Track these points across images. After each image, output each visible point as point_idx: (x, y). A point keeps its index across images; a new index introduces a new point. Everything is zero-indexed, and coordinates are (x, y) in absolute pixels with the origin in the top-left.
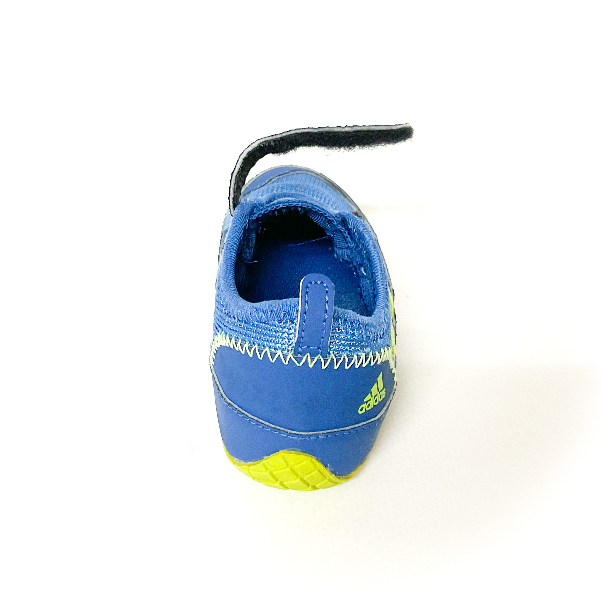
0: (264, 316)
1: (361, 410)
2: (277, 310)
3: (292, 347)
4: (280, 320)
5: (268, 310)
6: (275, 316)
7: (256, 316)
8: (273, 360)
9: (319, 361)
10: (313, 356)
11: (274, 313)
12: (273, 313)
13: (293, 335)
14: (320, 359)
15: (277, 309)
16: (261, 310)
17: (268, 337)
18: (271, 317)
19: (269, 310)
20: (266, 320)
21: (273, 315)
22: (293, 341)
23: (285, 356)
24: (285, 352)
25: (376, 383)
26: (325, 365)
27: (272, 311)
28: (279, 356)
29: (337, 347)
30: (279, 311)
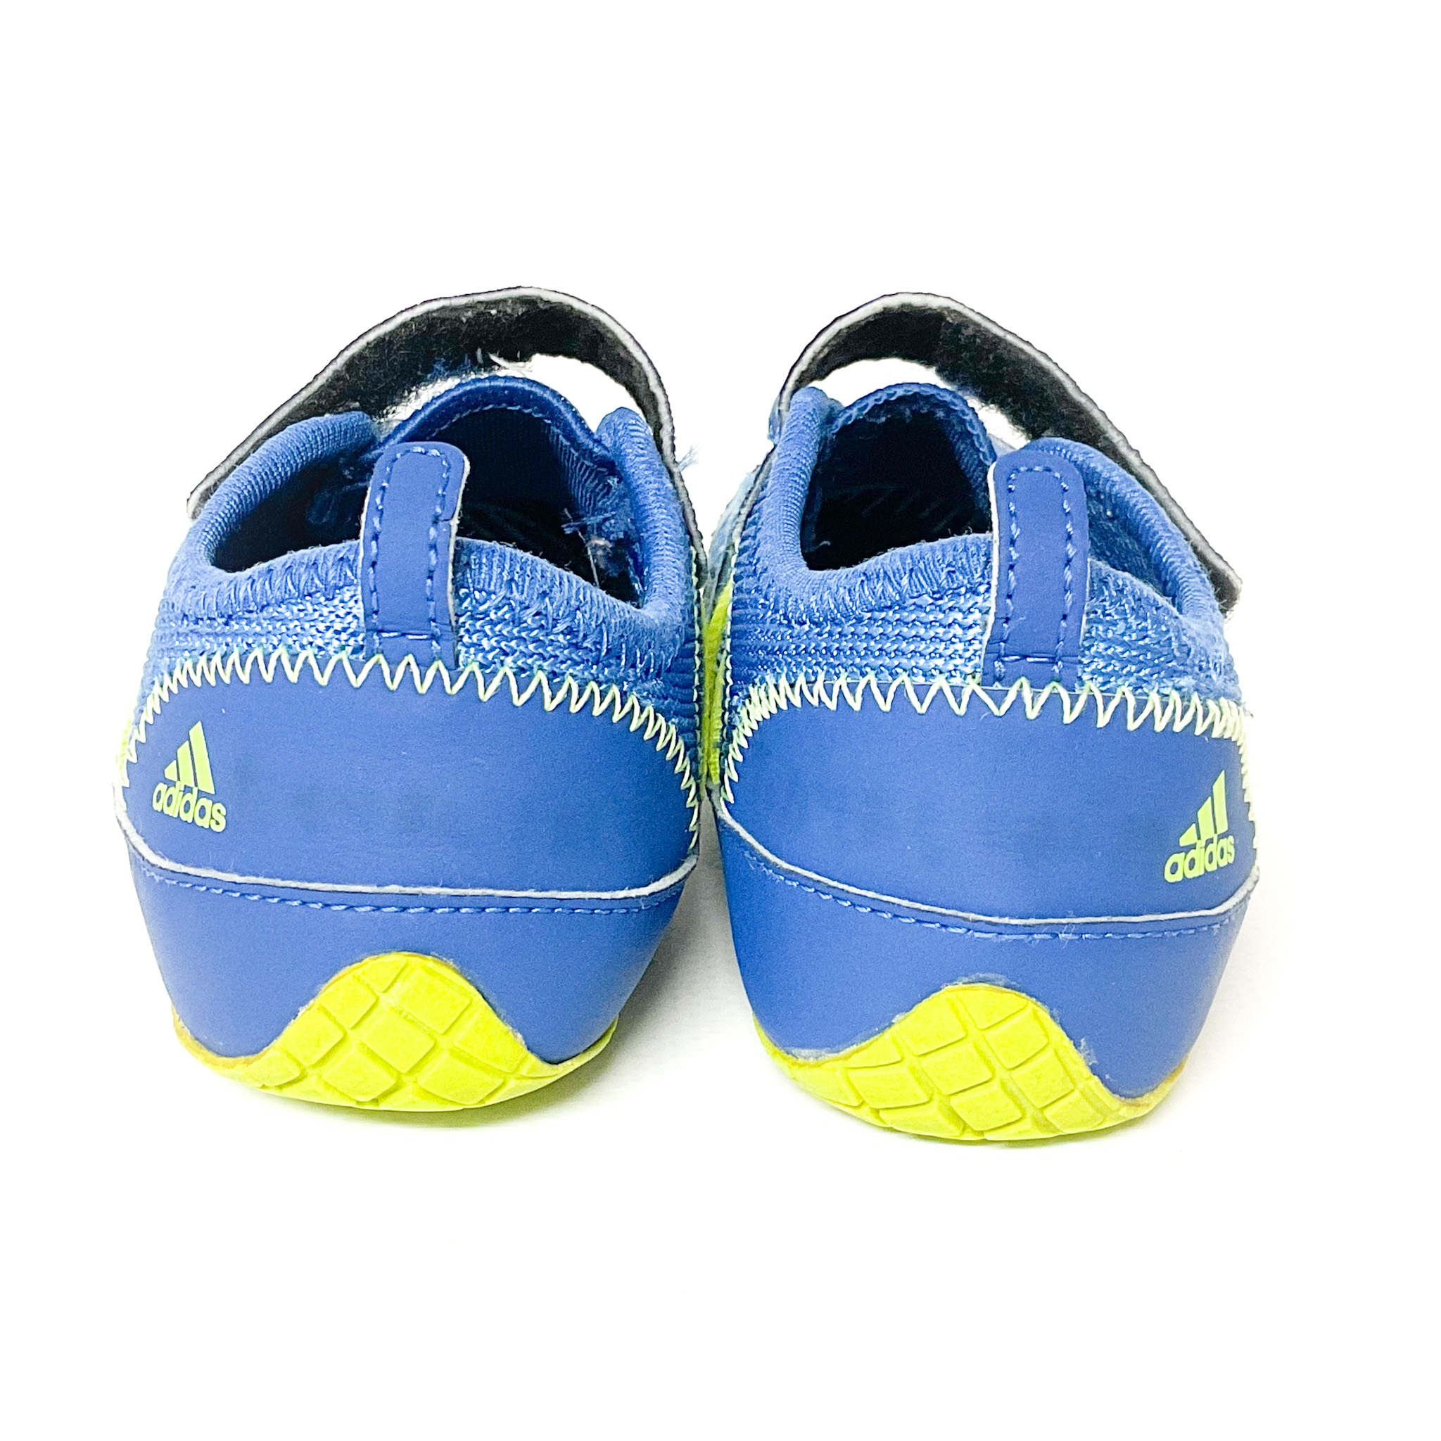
0: (891, 590)
1: (1173, 872)
2: (929, 564)
3: (976, 667)
4: (938, 592)
5: (902, 571)
6: (924, 583)
7: (867, 593)
8: (922, 703)
9: (1055, 697)
10: (1037, 685)
11: (919, 575)
12: (917, 576)
13: (977, 630)
14: (1059, 694)
15: (927, 563)
16: (882, 575)
17: (904, 644)
18: (911, 586)
19: (904, 569)
20: (898, 598)
21: (916, 581)
22: (976, 645)
23: (957, 691)
24: (957, 681)
25: (1210, 799)
26: (1072, 708)
27: (912, 570)
28: (941, 690)
29: (1102, 664)
30: (935, 566)
